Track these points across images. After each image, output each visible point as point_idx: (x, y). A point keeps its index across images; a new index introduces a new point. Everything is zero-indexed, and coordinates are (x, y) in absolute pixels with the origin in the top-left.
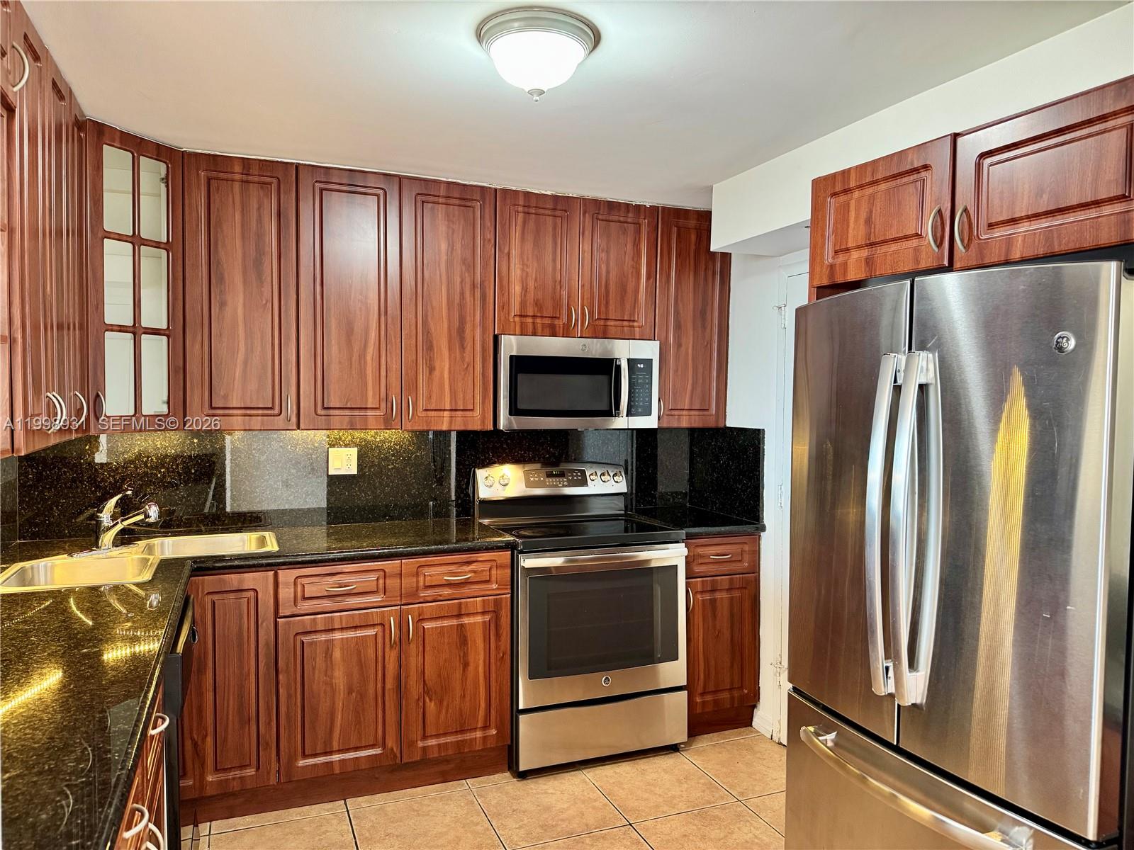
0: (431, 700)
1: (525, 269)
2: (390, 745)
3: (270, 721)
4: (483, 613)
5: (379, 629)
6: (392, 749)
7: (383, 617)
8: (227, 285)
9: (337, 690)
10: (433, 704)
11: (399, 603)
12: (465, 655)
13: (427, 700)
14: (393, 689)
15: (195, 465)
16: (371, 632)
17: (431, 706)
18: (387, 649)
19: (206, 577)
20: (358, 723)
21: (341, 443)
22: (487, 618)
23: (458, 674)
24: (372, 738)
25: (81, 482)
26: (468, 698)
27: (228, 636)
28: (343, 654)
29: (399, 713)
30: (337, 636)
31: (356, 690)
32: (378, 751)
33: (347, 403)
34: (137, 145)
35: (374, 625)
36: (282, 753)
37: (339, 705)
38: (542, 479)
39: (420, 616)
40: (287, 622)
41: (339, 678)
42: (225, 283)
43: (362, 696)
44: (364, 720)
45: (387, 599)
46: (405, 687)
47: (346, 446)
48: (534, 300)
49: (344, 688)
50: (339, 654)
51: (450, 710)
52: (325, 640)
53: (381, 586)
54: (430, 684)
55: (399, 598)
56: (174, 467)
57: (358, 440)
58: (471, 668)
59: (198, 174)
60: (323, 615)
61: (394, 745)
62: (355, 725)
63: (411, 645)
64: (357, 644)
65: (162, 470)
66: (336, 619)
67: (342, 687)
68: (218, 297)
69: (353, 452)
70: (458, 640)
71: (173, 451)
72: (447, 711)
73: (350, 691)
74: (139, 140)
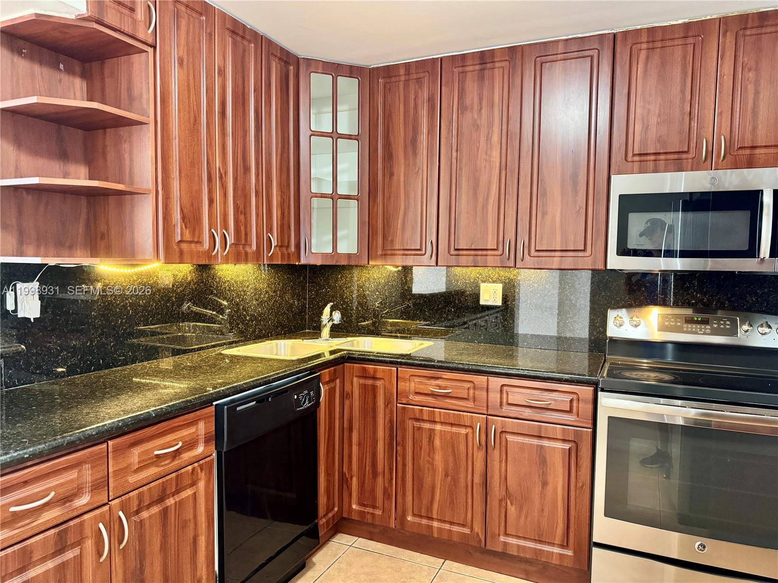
0: (512, 504)
1: (647, 106)
2: (476, 530)
3: (392, 479)
4: (564, 441)
5: (469, 430)
6: (478, 534)
7: (472, 422)
8: (394, 160)
9: (437, 470)
10: (513, 508)
11: (485, 412)
12: (544, 474)
13: (509, 503)
14: (480, 484)
15: (395, 291)
16: (463, 431)
17: (512, 510)
18: (475, 449)
19: (355, 365)
20: (452, 502)
21: (490, 280)
22: (567, 446)
23: (537, 489)
24: (462, 519)
25: (336, 298)
26: (546, 513)
27: (367, 409)
28: (441, 443)
29: (484, 506)
30: (438, 427)
31: (451, 476)
32: (467, 531)
33: (472, 245)
34: (335, 69)
35: (465, 426)
36: (398, 506)
37: (438, 485)
38: (679, 324)
39: (502, 428)
40: (404, 407)
41: (439, 462)
42: (393, 159)
43: (455, 481)
44: (457, 502)
45: (475, 407)
46: (490, 485)
47: (494, 282)
48: (656, 136)
49: (442, 470)
50: (439, 442)
51: (529, 519)
52: (429, 428)
53: (471, 395)
54: (510, 489)
55: (485, 408)
56: (384, 292)
57: (503, 278)
58: (550, 487)
59: (378, 81)
60: (428, 409)
61: (480, 531)
62: (450, 503)
63: (495, 451)
64: (452, 438)
65: (377, 293)
66: (436, 413)
67: (440, 469)
68: (389, 169)
69: (499, 287)
70: (537, 459)
71: (383, 281)
72: (526, 518)
73: (447, 475)
74: (336, 65)
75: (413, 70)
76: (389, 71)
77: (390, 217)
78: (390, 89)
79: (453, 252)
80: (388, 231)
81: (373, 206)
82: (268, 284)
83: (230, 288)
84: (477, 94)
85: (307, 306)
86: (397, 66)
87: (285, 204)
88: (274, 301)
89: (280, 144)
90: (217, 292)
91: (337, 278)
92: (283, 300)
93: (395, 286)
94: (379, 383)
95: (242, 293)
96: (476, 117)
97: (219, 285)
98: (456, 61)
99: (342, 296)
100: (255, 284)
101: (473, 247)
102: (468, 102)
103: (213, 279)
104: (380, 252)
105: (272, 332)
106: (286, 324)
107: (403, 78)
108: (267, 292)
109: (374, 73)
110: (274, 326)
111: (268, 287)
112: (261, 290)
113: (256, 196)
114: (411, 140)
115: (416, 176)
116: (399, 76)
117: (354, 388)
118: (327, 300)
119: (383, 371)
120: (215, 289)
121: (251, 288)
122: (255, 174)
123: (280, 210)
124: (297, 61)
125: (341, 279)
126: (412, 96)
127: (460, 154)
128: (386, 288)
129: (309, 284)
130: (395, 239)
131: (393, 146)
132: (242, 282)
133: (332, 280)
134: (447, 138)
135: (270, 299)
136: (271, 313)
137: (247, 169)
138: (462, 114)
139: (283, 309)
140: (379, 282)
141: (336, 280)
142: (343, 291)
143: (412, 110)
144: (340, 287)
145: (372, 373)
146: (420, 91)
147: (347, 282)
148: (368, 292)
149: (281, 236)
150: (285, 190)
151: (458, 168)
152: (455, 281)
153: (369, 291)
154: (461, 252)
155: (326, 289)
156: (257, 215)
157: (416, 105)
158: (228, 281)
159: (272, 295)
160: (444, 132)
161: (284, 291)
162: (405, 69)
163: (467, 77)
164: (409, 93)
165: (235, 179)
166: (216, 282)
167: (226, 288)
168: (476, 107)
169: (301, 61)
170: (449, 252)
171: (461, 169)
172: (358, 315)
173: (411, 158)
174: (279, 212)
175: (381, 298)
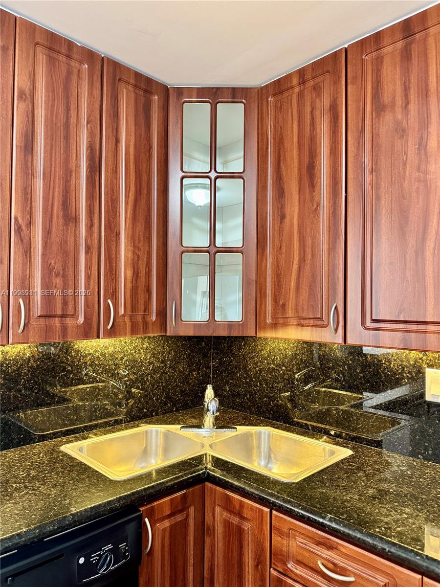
75: (308, 76)
76: (279, 87)
77: (281, 273)
78: (281, 108)
79: (369, 324)
80: (278, 292)
81: (261, 261)
82: (154, 354)
83: (93, 362)
84: (401, 83)
85: (211, 376)
86: (289, 77)
87: (140, 262)
88: (162, 373)
89: (133, 189)
90: (72, 368)
91: (240, 345)
92: (175, 371)
93: (305, 361)
94: (246, 526)
95: (113, 367)
96: (399, 116)
97: (75, 360)
98: (368, 44)
99: (245, 368)
100: (132, 355)
101: (402, 319)
102: (386, 98)
103: (66, 353)
104: (269, 321)
105: (157, 410)
106: (179, 400)
107: (297, 90)
108: (150, 363)
109: (262, 93)
110: (161, 403)
111: (153, 357)
112: (142, 362)
113: (87, 252)
114: (307, 167)
115: (314, 216)
116: (292, 87)
117: (216, 523)
118: (230, 370)
119: (252, 509)
120: (69, 365)
121: (126, 360)
122: (86, 225)
123: (131, 269)
124: (165, 91)
125: (245, 346)
126: (308, 109)
127: (376, 176)
128: (294, 363)
129: (214, 350)
130: (287, 303)
131: (285, 179)
132: (111, 355)
133: (235, 348)
134: (357, 155)
135: (154, 371)
136: (157, 387)
137: (70, 219)
138: (378, 116)
139: (175, 381)
140: (286, 355)
141: (240, 348)
142: (247, 361)
143: (309, 127)
144: (244, 356)
145: (237, 507)
146: (317, 100)
147: (250, 351)
148: (273, 366)
149: (132, 301)
150: (141, 244)
151: (374, 197)
152: (385, 361)
153: (274, 364)
154: (382, 325)
155: (230, 358)
156: (88, 277)
157: (313, 119)
158: (90, 354)
159: (159, 367)
160: (353, 148)
161: (176, 361)
162: (298, 77)
163: (385, 63)
164: (304, 106)
165: (47, 232)
166: (71, 356)
167: (86, 363)
168: (399, 102)
169: (171, 92)
170: (363, 323)
171: (378, 198)
172: (262, 393)
173: (307, 191)
174: (130, 273)
175: (288, 374)
